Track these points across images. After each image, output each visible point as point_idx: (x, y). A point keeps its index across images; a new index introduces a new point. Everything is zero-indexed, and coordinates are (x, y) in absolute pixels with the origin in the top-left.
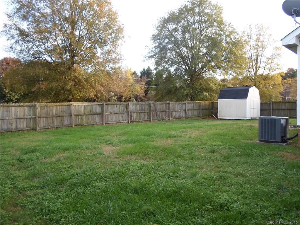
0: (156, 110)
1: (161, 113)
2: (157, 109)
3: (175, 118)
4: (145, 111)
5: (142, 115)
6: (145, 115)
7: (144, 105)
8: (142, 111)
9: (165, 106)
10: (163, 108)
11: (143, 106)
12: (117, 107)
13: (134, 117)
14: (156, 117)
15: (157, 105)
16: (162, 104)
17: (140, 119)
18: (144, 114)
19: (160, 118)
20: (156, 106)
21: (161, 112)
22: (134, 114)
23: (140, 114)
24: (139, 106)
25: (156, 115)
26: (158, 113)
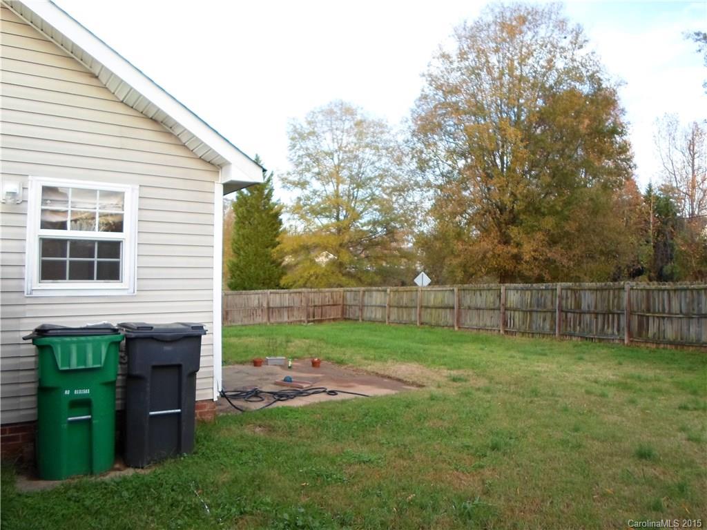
0: (578, 305)
1: (597, 318)
2: (584, 306)
3: (659, 340)
4: (545, 307)
5: (538, 319)
6: (544, 320)
7: (544, 292)
8: (538, 306)
9: (614, 298)
10: (606, 304)
11: (542, 296)
12: (481, 295)
13: (517, 320)
14: (578, 328)
15: (582, 293)
16: (602, 289)
17: (530, 327)
18: (542, 315)
19: (591, 331)
20: (580, 295)
21: (597, 314)
22: (517, 313)
23: (531, 315)
24: (532, 294)
25: (580, 323)
26: (587, 317)
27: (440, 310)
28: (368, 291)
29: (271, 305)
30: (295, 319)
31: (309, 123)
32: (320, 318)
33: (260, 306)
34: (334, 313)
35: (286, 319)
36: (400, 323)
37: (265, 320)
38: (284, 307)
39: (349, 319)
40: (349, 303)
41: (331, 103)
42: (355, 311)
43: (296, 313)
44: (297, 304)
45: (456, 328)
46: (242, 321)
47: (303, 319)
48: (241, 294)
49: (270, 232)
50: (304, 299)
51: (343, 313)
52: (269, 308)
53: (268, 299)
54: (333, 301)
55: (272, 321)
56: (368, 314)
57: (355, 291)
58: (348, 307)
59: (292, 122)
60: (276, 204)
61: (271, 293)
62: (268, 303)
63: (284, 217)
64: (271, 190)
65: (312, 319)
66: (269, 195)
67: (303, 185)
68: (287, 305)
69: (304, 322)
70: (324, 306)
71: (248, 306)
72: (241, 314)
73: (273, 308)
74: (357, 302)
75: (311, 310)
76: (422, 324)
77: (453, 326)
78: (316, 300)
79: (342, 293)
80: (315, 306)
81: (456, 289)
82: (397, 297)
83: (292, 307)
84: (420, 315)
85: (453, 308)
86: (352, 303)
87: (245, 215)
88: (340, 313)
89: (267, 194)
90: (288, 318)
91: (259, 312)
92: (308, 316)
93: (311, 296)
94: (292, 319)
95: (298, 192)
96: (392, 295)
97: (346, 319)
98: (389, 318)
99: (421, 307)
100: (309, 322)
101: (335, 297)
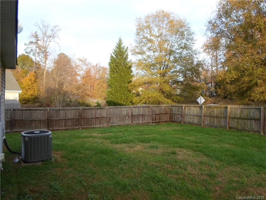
27: (246, 121)
28: (188, 106)
29: (133, 114)
30: (146, 122)
31: (146, 22)
32: (158, 121)
33: (127, 115)
34: (166, 118)
35: (141, 122)
36: (212, 126)
37: (130, 122)
38: (140, 115)
39: (175, 121)
40: (174, 113)
41: (157, 12)
42: (179, 118)
43: (146, 118)
44: (147, 114)
45: (262, 134)
46: (118, 123)
47: (150, 121)
48: (117, 108)
49: (127, 76)
50: (150, 111)
51: (171, 118)
52: (132, 116)
53: (132, 110)
54: (166, 112)
55: (134, 122)
56: (187, 119)
57: (179, 106)
58: (173, 115)
59: (138, 20)
60: (130, 62)
61: (133, 107)
62: (132, 113)
63: (133, 69)
64: (127, 56)
65: (155, 121)
66: (126, 58)
67: (142, 53)
68: (142, 114)
69: (151, 123)
70: (161, 114)
71: (121, 115)
72: (117, 119)
73: (134, 116)
74: (180, 112)
75: (154, 116)
76: (230, 128)
77: (259, 132)
78: (157, 111)
79: (170, 108)
80: (156, 114)
81: (262, 108)
82: (209, 110)
83: (144, 115)
84: (229, 123)
85: (259, 120)
86: (177, 113)
87: (115, 68)
88: (169, 118)
89: (125, 58)
90: (142, 121)
91: (127, 118)
92: (153, 120)
93: (154, 109)
94: (144, 122)
95: (140, 57)
96: (205, 110)
97: (172, 121)
98: (203, 123)
99: (230, 118)
100: (153, 123)
101: (166, 109)
